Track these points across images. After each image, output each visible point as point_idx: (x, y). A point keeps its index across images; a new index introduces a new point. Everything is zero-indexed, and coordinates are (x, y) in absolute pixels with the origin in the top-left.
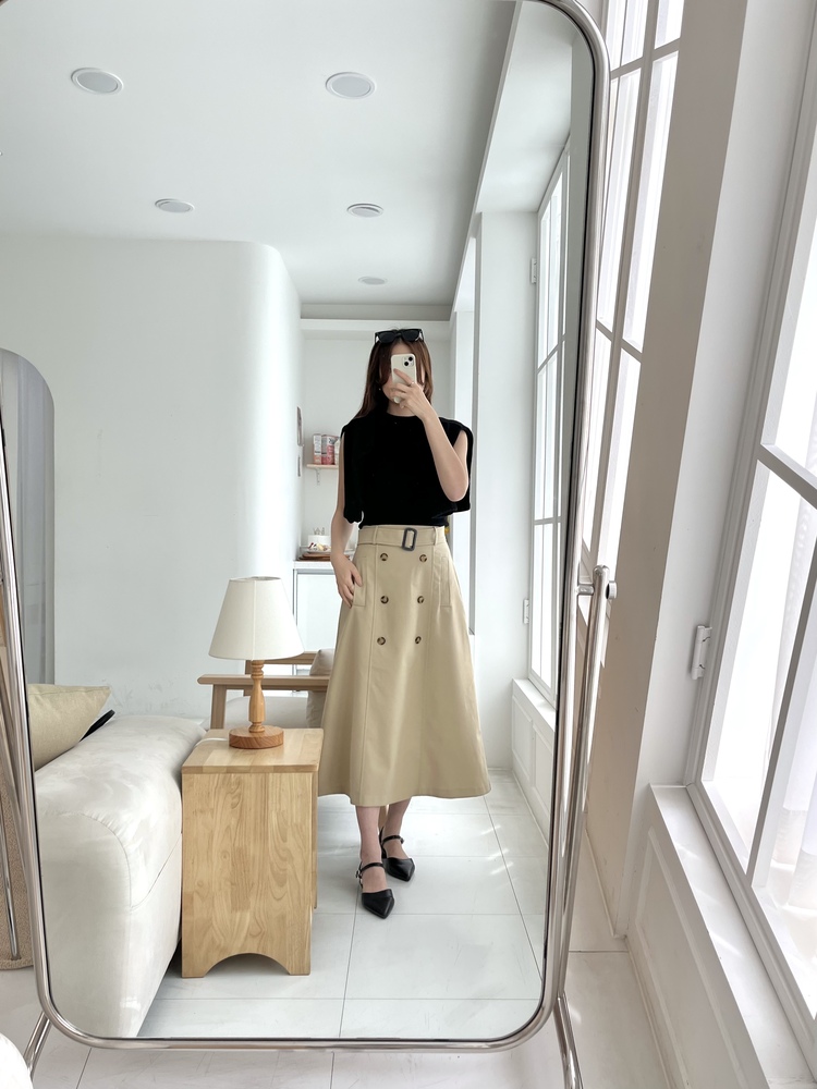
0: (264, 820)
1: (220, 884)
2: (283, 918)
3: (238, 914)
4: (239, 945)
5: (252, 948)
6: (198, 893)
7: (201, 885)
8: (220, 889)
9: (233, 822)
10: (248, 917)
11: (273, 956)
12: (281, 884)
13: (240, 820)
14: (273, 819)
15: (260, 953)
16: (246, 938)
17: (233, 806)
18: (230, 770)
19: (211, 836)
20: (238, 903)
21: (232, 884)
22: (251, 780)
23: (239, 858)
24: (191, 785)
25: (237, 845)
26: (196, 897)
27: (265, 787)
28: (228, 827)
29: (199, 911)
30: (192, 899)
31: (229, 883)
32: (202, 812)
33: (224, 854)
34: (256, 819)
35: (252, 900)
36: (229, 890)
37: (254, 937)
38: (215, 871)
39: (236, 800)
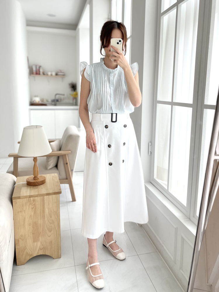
0: (44, 211)
1: (29, 235)
2: (51, 242)
3: (36, 243)
4: (36, 253)
5: (41, 253)
6: (20, 238)
7: (22, 236)
8: (29, 236)
9: (32, 214)
10: (39, 243)
11: (49, 254)
12: (50, 231)
13: (35, 213)
14: (47, 211)
15: (44, 254)
16: (39, 250)
17: (32, 208)
18: (30, 196)
19: (25, 219)
20: (35, 240)
21: (33, 234)
22: (38, 199)
23: (35, 225)
24: (16, 203)
25: (34, 221)
26: (20, 240)
27: (43, 201)
28: (31, 216)
29: (21, 244)
30: (19, 241)
31: (32, 234)
32: (20, 212)
33: (30, 224)
34: (40, 212)
35: (40, 238)
36: (32, 236)
37: (41, 249)
38: (26, 230)
39: (33, 206)
